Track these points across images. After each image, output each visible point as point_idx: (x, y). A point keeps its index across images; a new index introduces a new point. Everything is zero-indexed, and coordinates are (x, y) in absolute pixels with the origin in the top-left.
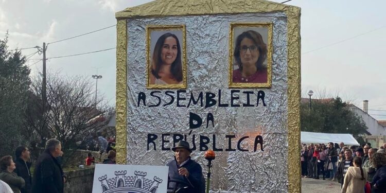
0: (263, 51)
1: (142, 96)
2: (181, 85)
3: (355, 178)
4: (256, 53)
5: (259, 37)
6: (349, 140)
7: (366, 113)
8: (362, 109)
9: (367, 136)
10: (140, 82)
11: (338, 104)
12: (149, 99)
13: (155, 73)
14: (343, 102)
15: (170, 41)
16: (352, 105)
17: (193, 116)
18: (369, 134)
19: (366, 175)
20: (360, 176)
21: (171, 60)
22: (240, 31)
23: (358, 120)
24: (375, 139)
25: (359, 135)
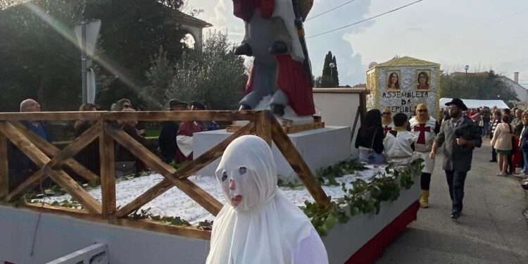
0: (427, 79)
1: (384, 94)
2: (399, 90)
3: (503, 133)
4: (425, 79)
5: (426, 74)
6: (502, 105)
7: (517, 83)
8: (513, 79)
9: (517, 102)
10: (383, 89)
11: (491, 75)
12: (387, 95)
13: (389, 86)
14: (496, 74)
15: (395, 75)
16: (503, 77)
17: (403, 101)
18: (518, 100)
19: (513, 130)
20: (509, 130)
21: (395, 82)
22: (419, 72)
23: (509, 89)
24: (524, 105)
25: (510, 101)
